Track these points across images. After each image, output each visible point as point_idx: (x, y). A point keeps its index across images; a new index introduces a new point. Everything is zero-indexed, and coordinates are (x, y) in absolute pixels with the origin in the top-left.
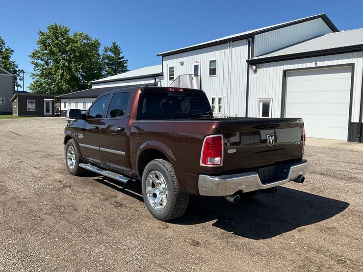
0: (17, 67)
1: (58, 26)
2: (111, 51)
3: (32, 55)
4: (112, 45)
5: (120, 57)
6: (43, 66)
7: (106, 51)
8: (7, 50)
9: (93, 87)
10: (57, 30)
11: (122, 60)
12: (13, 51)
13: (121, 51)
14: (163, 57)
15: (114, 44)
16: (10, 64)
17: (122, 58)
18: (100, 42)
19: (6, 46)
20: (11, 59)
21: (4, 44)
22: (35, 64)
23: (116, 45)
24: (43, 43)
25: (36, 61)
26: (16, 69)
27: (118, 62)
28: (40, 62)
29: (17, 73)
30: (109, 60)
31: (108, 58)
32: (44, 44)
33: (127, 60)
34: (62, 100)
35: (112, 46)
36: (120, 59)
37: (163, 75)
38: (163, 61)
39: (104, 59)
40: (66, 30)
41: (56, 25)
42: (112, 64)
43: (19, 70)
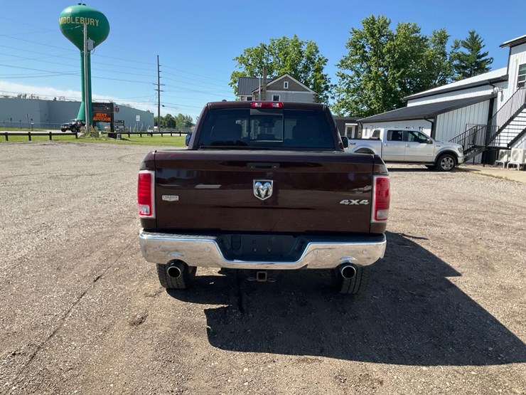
0: (329, 82)
1: (376, 19)
2: (465, 45)
3: (340, 63)
4: (468, 36)
5: (481, 53)
6: (352, 78)
7: (457, 46)
8: (320, 59)
9: (409, 105)
10: (373, 24)
11: (483, 58)
12: (326, 60)
13: (482, 44)
14: (511, 47)
15: (472, 33)
16: (322, 77)
17: (483, 56)
18: (447, 34)
19: (319, 54)
20: (324, 72)
21: (318, 52)
22: (341, 76)
23: (475, 35)
24: (353, 45)
25: (343, 72)
26: (328, 84)
27: (476, 62)
28: (350, 73)
29: (329, 90)
30: (462, 61)
31: (459, 57)
32: (355, 47)
33: (492, 58)
34: (364, 125)
35: (468, 38)
36: (479, 57)
37: (507, 80)
38: (510, 54)
39: (452, 60)
40: (385, 22)
41: (373, 17)
42: (465, 68)
43: (332, 86)
